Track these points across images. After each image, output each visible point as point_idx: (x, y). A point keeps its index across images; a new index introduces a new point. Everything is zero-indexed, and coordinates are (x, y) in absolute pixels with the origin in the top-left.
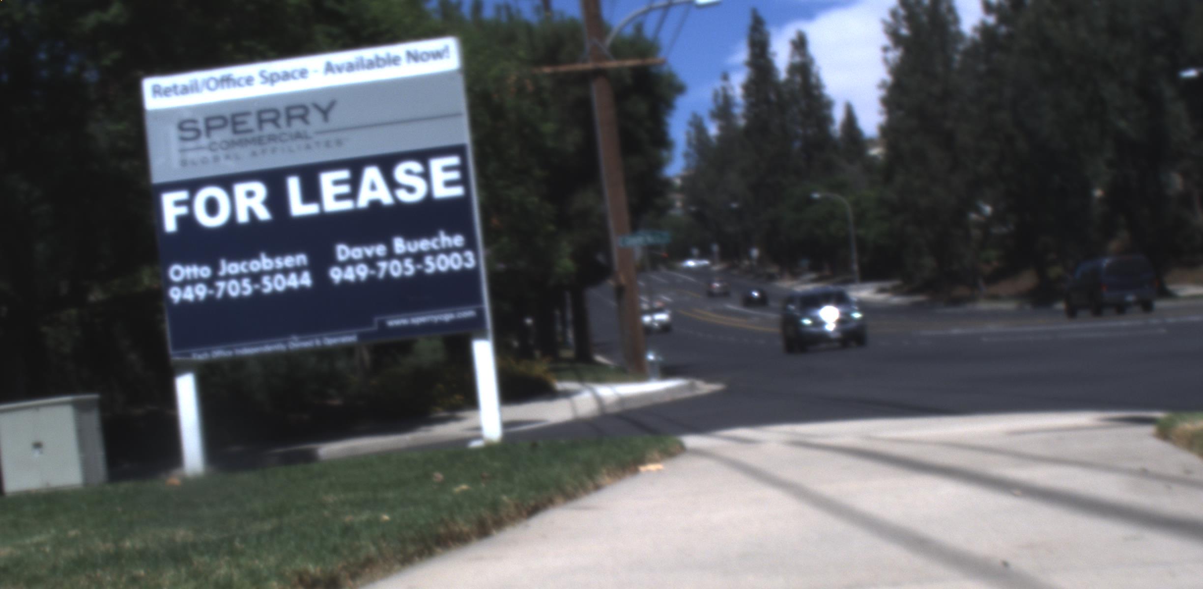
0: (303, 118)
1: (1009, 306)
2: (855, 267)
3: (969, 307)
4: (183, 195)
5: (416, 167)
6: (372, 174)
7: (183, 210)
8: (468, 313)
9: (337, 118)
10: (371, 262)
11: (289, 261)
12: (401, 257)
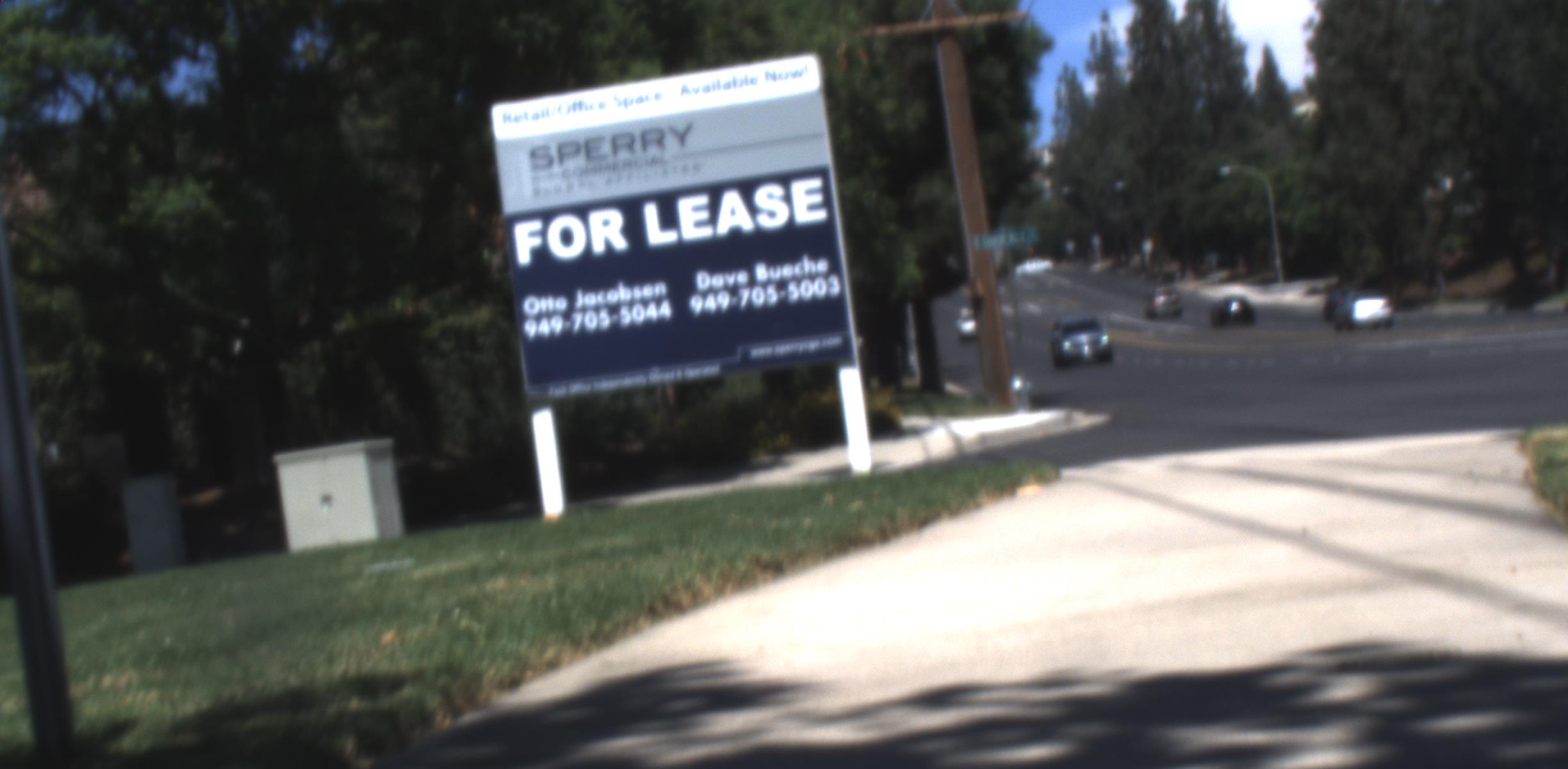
0: (660, 142)
1: (1478, 308)
2: (1278, 262)
3: (1425, 311)
4: (536, 225)
5: (777, 190)
6: (732, 200)
7: (537, 242)
8: (834, 341)
9: (695, 142)
10: (734, 291)
11: (647, 291)
12: (765, 285)
